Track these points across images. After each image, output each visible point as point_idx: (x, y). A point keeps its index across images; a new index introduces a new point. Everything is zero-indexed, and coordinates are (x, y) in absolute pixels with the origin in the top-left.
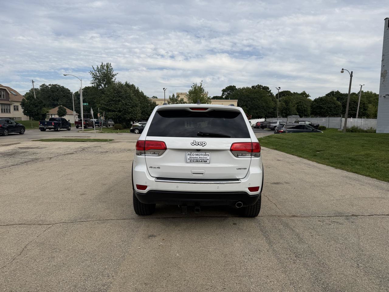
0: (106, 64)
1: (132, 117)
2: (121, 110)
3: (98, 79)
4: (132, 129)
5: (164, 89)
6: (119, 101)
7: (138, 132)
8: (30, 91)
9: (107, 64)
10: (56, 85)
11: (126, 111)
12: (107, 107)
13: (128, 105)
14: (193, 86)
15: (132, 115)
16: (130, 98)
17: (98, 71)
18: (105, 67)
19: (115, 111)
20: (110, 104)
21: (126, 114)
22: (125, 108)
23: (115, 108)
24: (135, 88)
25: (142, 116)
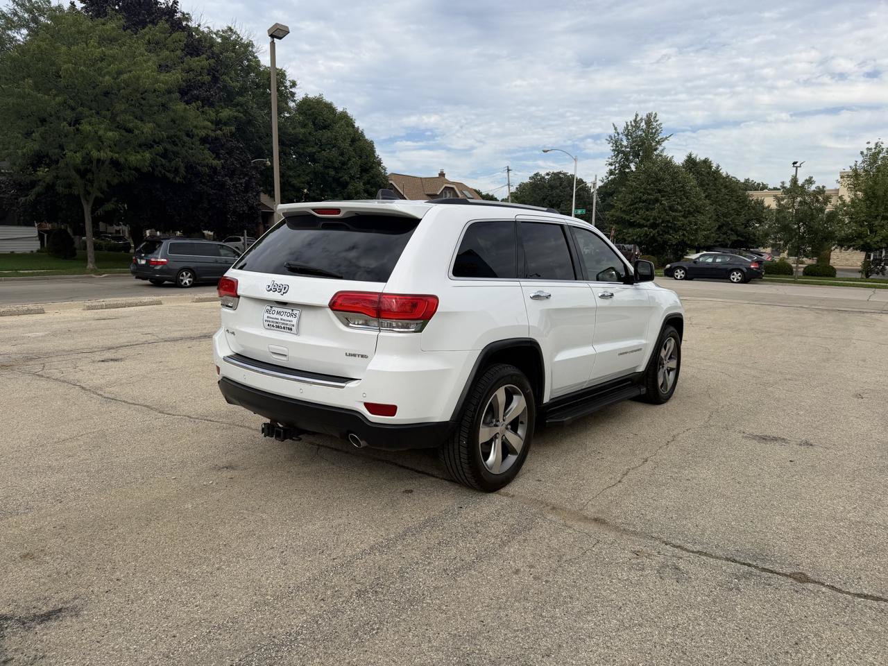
0: (645, 117)
1: (683, 240)
2: (657, 222)
3: (623, 152)
4: (667, 269)
5: (795, 163)
6: (657, 200)
7: (683, 276)
8: (517, 188)
9: (649, 116)
10: (560, 173)
11: (670, 225)
12: (627, 218)
13: (676, 211)
14: (868, 149)
15: (684, 235)
16: (685, 192)
17: (627, 135)
18: (643, 124)
19: (641, 226)
20: (636, 209)
21: (668, 233)
22: (667, 217)
23: (644, 219)
24: (710, 167)
25: (719, 237)
